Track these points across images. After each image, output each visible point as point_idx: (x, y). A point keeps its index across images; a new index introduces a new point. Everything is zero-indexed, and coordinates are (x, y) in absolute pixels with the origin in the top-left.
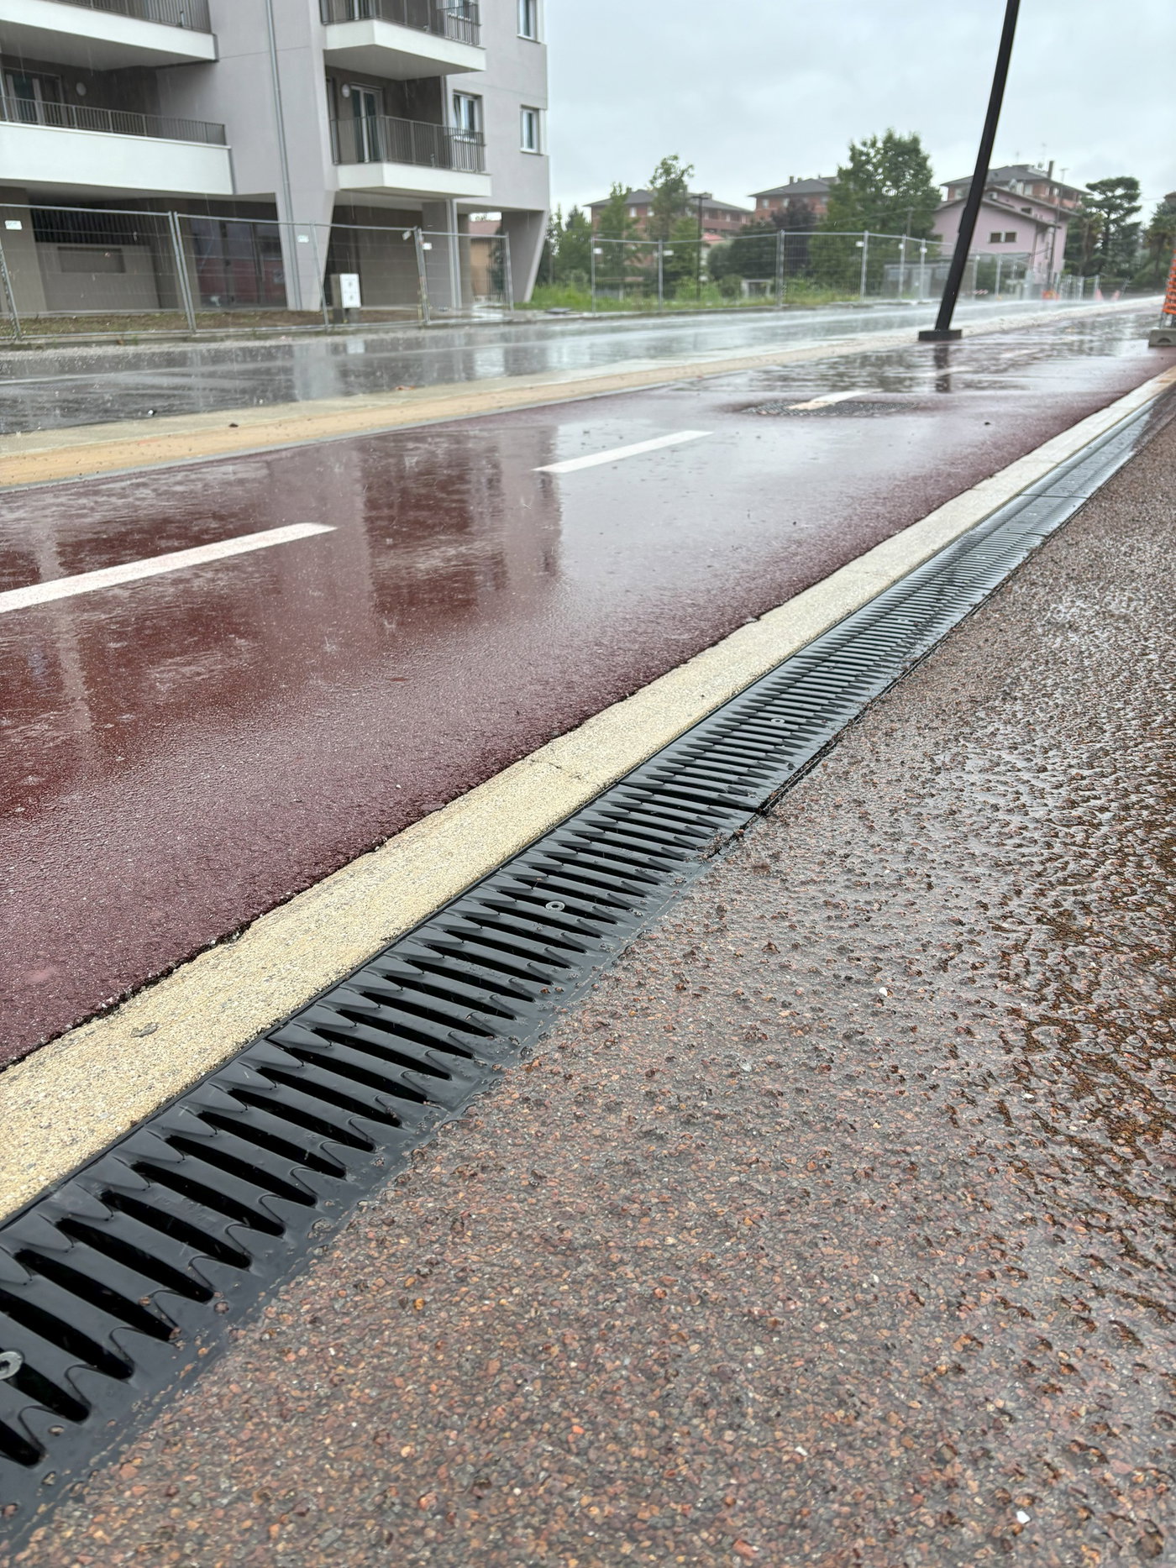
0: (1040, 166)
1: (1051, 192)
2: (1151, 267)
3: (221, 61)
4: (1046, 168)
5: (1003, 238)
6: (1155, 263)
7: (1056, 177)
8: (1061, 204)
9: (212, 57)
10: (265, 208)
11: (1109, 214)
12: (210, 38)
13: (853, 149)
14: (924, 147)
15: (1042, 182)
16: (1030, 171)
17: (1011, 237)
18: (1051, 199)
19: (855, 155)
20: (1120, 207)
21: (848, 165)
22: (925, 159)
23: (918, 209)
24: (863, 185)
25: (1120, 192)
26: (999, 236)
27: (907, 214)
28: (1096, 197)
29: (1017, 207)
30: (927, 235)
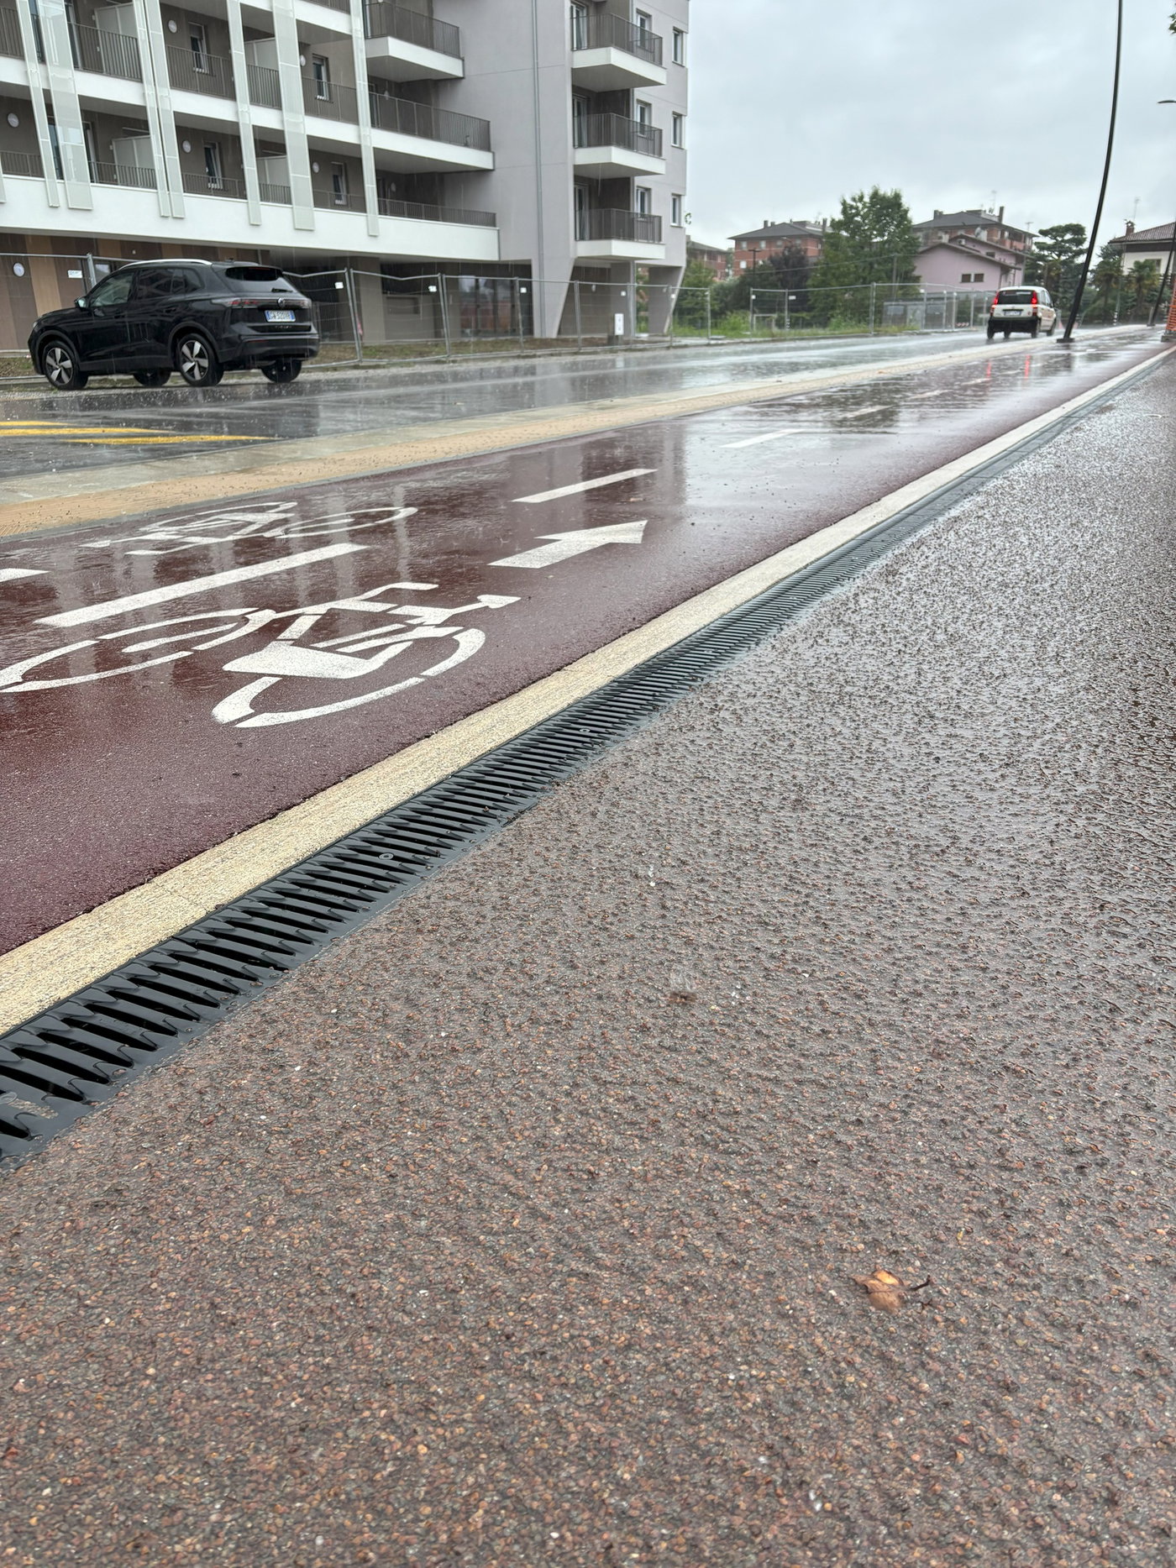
0: (991, 211)
1: (1002, 234)
2: (1101, 302)
3: (497, 171)
4: (996, 213)
5: (972, 279)
6: (1103, 299)
7: (1005, 222)
8: (1011, 246)
9: (491, 167)
10: (524, 269)
11: (1059, 256)
12: (490, 155)
13: (844, 203)
14: (906, 202)
15: (996, 225)
16: (983, 216)
17: (979, 278)
18: (1002, 241)
19: (846, 208)
20: (1070, 250)
21: (839, 217)
22: (906, 212)
23: (901, 255)
24: (853, 234)
25: (1068, 236)
26: (969, 276)
27: (892, 259)
28: (1049, 241)
29: (983, 252)
30: (909, 277)
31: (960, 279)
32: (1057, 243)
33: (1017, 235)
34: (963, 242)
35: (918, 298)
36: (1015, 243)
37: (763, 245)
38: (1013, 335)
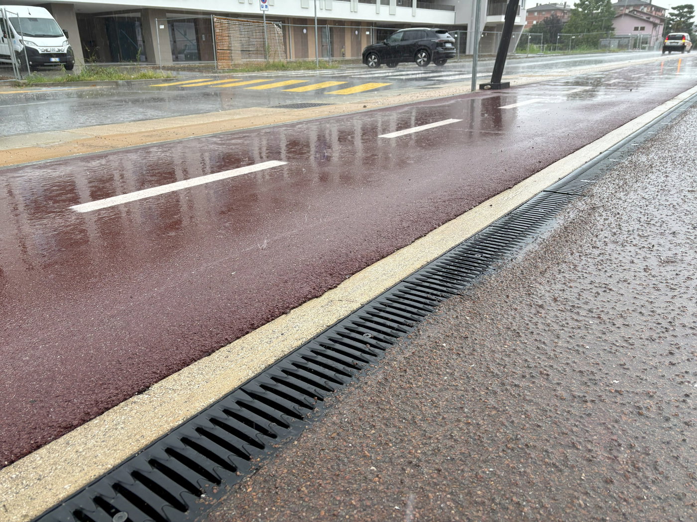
10: (465, 27)
11: (681, 19)
15: (649, 5)
20: (686, 16)
23: (606, 18)
24: (584, 9)
25: (686, 10)
26: (638, 28)
27: (602, 20)
28: (676, 12)
29: (645, 17)
30: (609, 28)
31: (633, 29)
32: (680, 13)
33: (659, 9)
34: (635, 13)
35: (613, 37)
36: (657, 13)
37: (536, 14)
38: (672, 52)
